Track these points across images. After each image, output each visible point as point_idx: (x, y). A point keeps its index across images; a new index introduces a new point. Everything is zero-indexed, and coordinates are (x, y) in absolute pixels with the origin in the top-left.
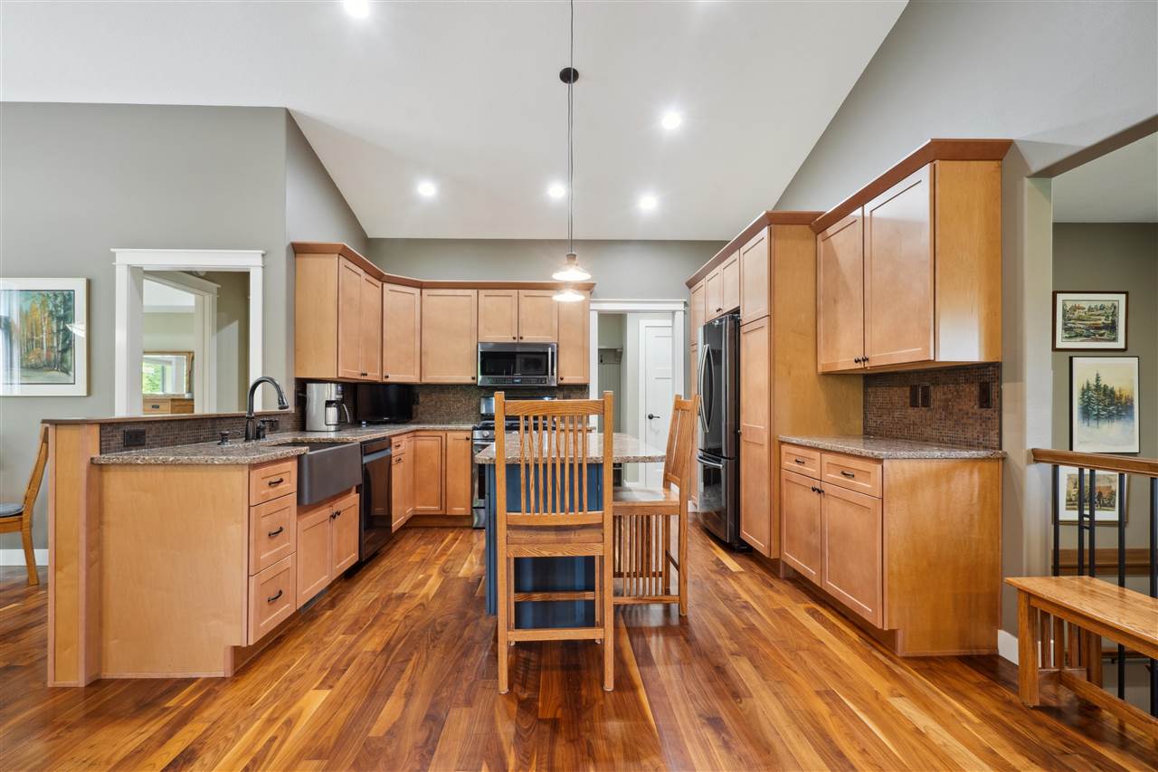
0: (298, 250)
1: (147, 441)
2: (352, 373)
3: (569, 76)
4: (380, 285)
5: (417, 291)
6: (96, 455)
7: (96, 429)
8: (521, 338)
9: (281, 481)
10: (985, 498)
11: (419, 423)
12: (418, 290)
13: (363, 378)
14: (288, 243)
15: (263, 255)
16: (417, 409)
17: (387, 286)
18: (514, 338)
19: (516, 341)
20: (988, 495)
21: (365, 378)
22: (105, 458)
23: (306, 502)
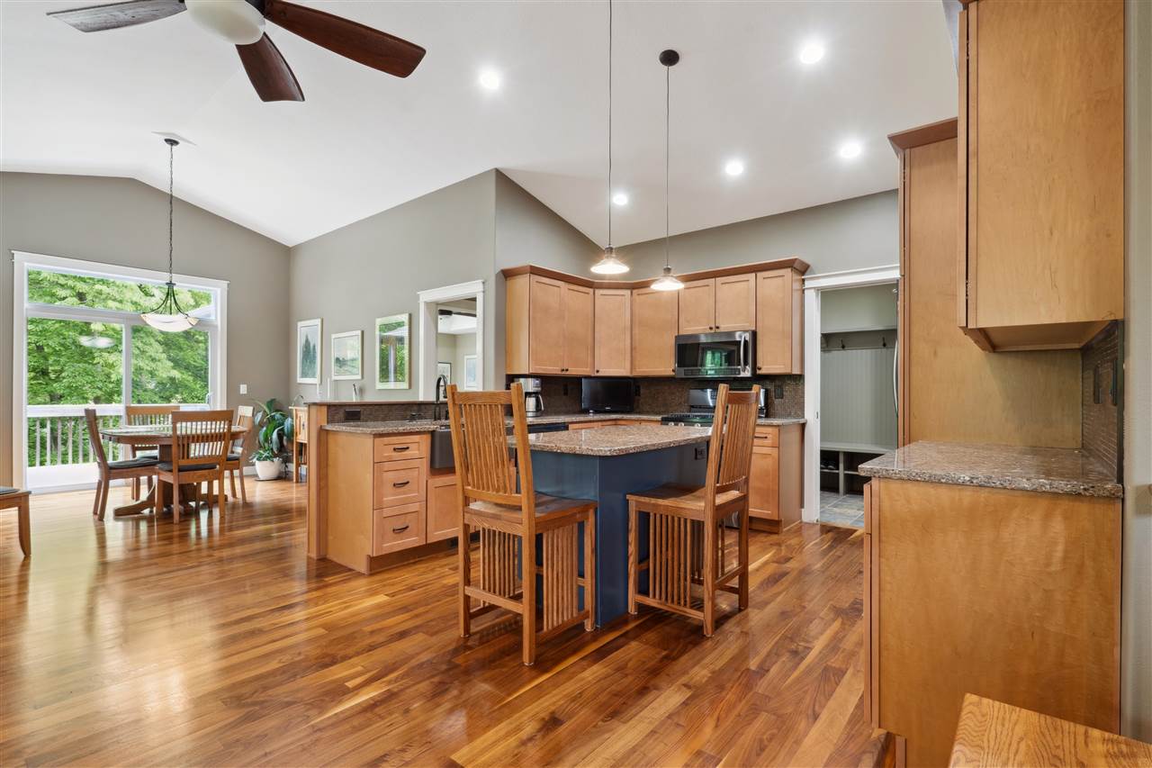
0: (507, 274)
1: (362, 417)
2: (553, 369)
3: (670, 58)
4: (592, 293)
5: (627, 292)
6: (324, 424)
7: (325, 409)
8: (718, 328)
9: (408, 448)
10: (1081, 568)
11: (640, 413)
12: (629, 292)
13: (564, 373)
14: (498, 270)
15: (483, 283)
16: (639, 400)
17: (599, 292)
18: (711, 328)
19: (713, 331)
20: (1089, 563)
21: (567, 373)
22: (329, 427)
23: (437, 466)
